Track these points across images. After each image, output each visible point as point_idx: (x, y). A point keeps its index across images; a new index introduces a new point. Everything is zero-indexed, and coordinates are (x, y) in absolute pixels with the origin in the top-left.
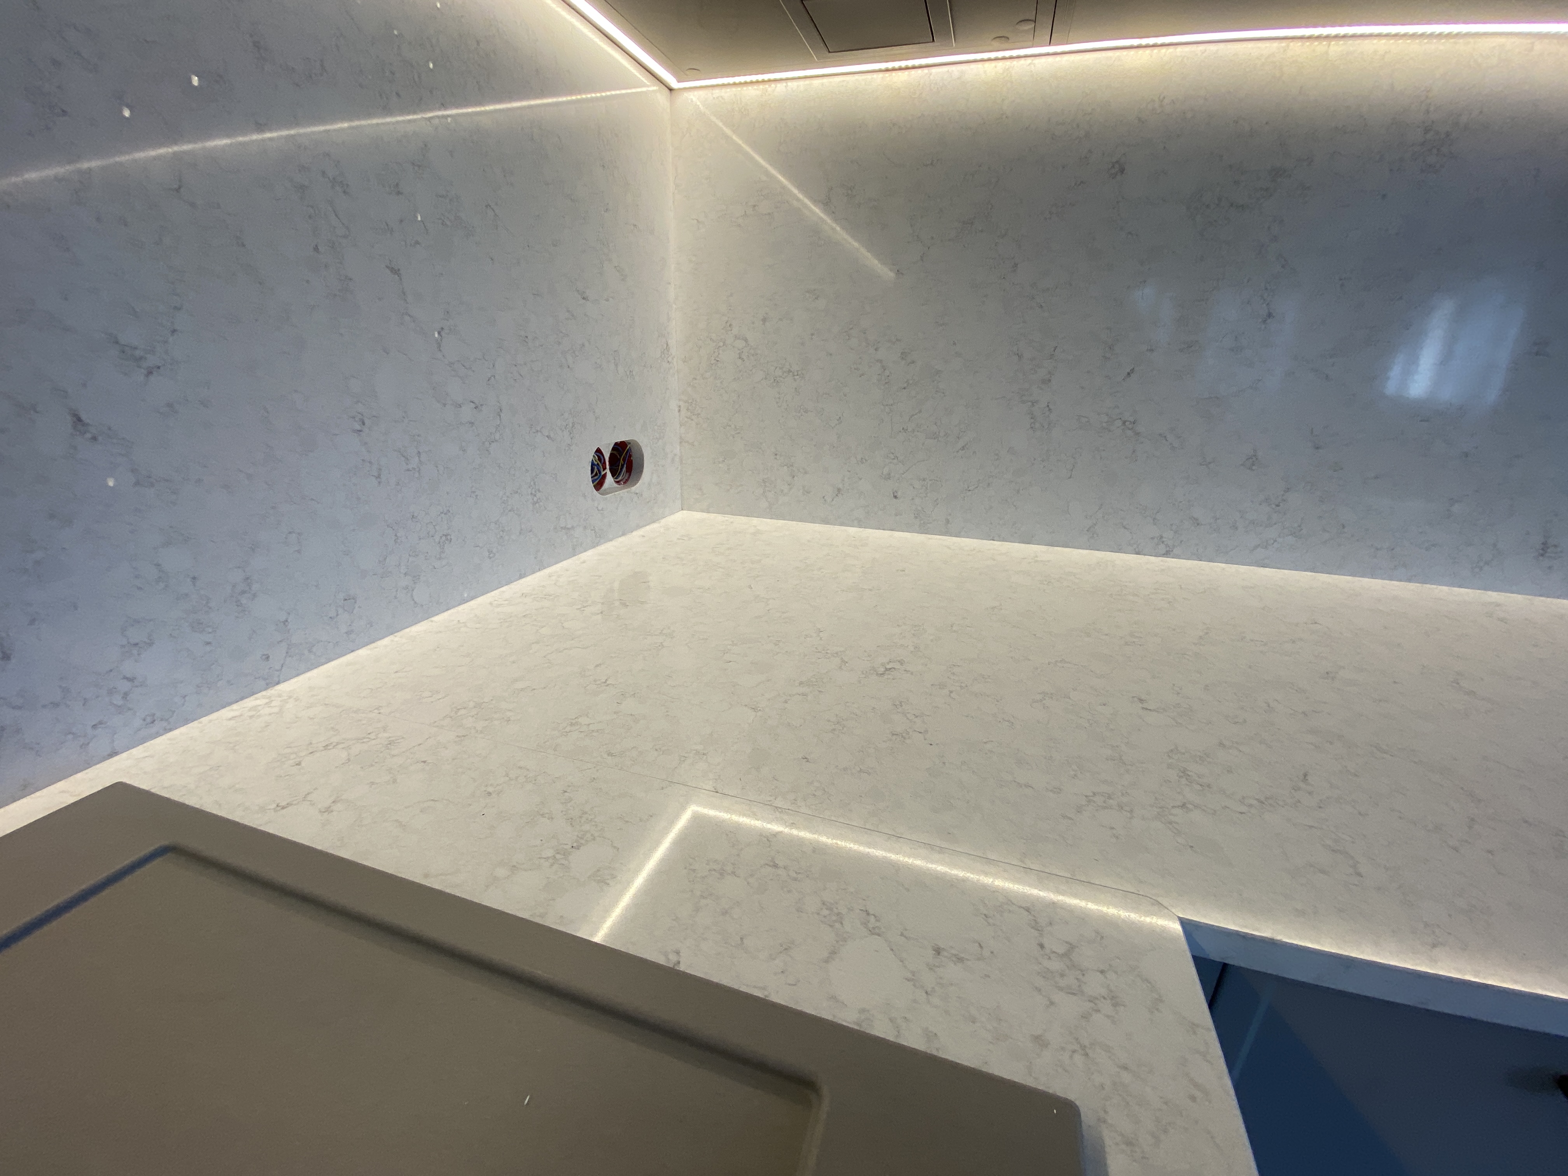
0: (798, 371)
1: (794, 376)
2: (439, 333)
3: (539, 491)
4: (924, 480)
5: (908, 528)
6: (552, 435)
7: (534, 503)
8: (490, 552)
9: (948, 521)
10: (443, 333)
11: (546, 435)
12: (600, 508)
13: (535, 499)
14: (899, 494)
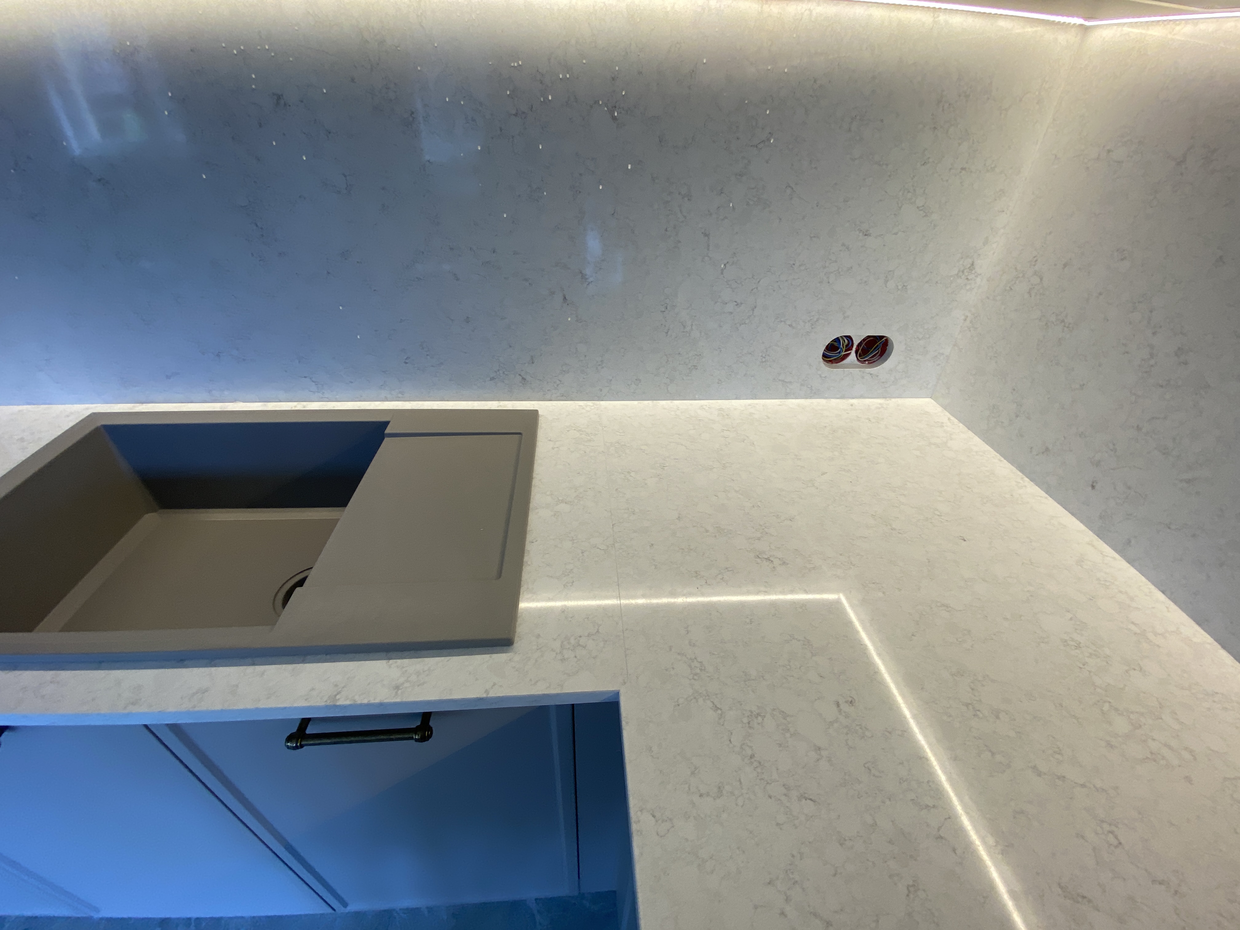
0: (1070, 324)
1: (1065, 326)
2: (725, 265)
3: (769, 355)
4: (1129, 488)
5: (1087, 522)
6: (794, 325)
7: (763, 362)
8: (720, 380)
9: (1129, 542)
10: (727, 265)
11: (789, 324)
12: (823, 376)
13: (764, 360)
14: (1098, 487)
